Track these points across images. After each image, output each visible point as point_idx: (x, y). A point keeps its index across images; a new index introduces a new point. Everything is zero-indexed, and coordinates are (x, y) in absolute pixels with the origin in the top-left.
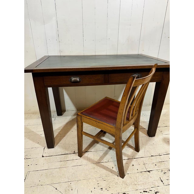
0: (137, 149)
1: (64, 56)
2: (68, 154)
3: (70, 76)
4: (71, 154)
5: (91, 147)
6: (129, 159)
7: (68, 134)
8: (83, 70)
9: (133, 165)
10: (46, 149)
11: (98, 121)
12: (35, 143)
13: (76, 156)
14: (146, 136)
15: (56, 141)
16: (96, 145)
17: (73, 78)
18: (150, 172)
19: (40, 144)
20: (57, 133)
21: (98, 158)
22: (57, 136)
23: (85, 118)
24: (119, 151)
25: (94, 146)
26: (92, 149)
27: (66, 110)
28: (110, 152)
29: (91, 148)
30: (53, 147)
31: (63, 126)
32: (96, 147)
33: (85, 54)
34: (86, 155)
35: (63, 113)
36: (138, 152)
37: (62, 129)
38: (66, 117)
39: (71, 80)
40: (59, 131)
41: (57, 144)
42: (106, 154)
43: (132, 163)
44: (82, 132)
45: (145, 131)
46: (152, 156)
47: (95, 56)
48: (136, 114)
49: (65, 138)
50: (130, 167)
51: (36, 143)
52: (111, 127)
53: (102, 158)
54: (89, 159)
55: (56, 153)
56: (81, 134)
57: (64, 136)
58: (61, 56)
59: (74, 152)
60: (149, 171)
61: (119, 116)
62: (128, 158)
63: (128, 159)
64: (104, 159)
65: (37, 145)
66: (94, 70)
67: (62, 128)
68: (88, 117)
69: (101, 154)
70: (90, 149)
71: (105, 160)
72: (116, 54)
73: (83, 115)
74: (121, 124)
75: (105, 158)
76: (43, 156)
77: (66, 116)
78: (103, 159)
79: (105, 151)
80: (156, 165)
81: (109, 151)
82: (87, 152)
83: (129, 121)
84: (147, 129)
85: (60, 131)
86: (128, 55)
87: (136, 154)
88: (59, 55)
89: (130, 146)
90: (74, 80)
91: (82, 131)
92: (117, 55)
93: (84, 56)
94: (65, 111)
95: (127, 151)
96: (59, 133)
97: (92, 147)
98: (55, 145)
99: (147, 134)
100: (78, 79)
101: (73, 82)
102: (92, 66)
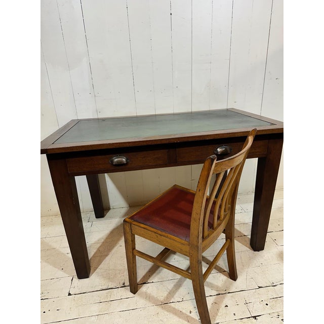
0: (233, 275)
1: (104, 120)
2: (112, 288)
3: (111, 155)
4: (118, 288)
5: (152, 274)
6: (219, 294)
7: (113, 251)
8: (131, 145)
9: (227, 306)
10: (76, 279)
11: (159, 232)
12: (57, 269)
13: (127, 292)
14: (248, 249)
15: (93, 265)
16: (162, 270)
17: (116, 158)
18: (257, 318)
19: (65, 272)
20: (95, 251)
21: (166, 295)
22: (94, 255)
23: (136, 227)
24: (198, 285)
25: (157, 272)
26: (155, 278)
27: (111, 208)
28: (185, 282)
29: (153, 276)
30: (87, 276)
31: (105, 237)
32: (161, 274)
33: (139, 114)
34: (144, 289)
35: (105, 212)
36: (235, 280)
37: (103, 242)
38: (110, 220)
39: (112, 161)
40: (99, 245)
41: (95, 270)
42: (178, 286)
43: (224, 302)
44: (134, 250)
45: (245, 241)
46: (260, 287)
47: (156, 116)
48: (225, 216)
49: (107, 258)
50: (221, 310)
51: (59, 269)
52: (182, 244)
53: (172, 293)
54: (148, 297)
55: (92, 287)
56: (132, 254)
57: (107, 255)
58: (98, 119)
59: (124, 284)
60: (255, 317)
61: (193, 225)
62: (217, 293)
63: (217, 295)
64: (175, 296)
65: (60, 273)
66: (150, 143)
67: (103, 240)
68: (142, 225)
69: (170, 285)
70: (151, 278)
71: (177, 298)
72: (190, 111)
73: (134, 221)
74: (198, 237)
75: (177, 294)
76: (70, 294)
77: (111, 218)
78: (173, 297)
79: (176, 281)
80: (267, 304)
81: (185, 280)
82: (145, 283)
83: (213, 229)
84: (250, 237)
85: (100, 247)
86: (209, 111)
87: (231, 284)
89: (220, 270)
90: (117, 161)
91: (134, 248)
92: (192, 113)
93: (137, 117)
94: (109, 209)
95: (216, 280)
96: (98, 248)
97: (155, 274)
98: (91, 271)
100: (124, 160)
101: (116, 165)
102: (146, 138)
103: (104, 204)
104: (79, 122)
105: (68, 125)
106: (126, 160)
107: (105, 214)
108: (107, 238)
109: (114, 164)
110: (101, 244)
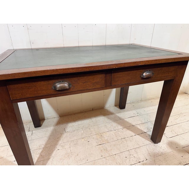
1: (37, 49)
3: (53, 81)
7: (53, 155)
8: (75, 71)
17: (59, 84)
20: (38, 156)
22: (37, 160)
27: (46, 118)
35: (41, 122)
37: (44, 148)
38: (46, 129)
39: (55, 87)
40: (41, 151)
45: (147, 137)
58: (32, 49)
67: (43, 146)
72: (104, 44)
77: (47, 126)
85: (42, 152)
88: (30, 47)
90: (60, 87)
94: (44, 119)
96: (40, 154)
99: (151, 140)
100: (66, 85)
101: (59, 91)
102: (86, 64)
103: (40, 117)
104: (15, 51)
105: (5, 53)
106: (69, 85)
107: (41, 123)
108: (46, 144)
109: (57, 89)
110: (42, 149)
